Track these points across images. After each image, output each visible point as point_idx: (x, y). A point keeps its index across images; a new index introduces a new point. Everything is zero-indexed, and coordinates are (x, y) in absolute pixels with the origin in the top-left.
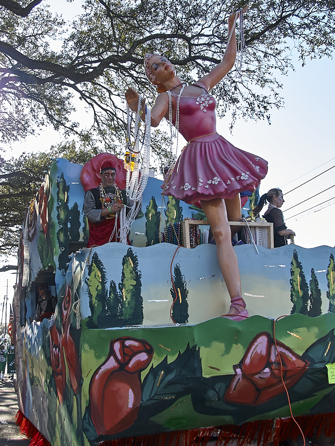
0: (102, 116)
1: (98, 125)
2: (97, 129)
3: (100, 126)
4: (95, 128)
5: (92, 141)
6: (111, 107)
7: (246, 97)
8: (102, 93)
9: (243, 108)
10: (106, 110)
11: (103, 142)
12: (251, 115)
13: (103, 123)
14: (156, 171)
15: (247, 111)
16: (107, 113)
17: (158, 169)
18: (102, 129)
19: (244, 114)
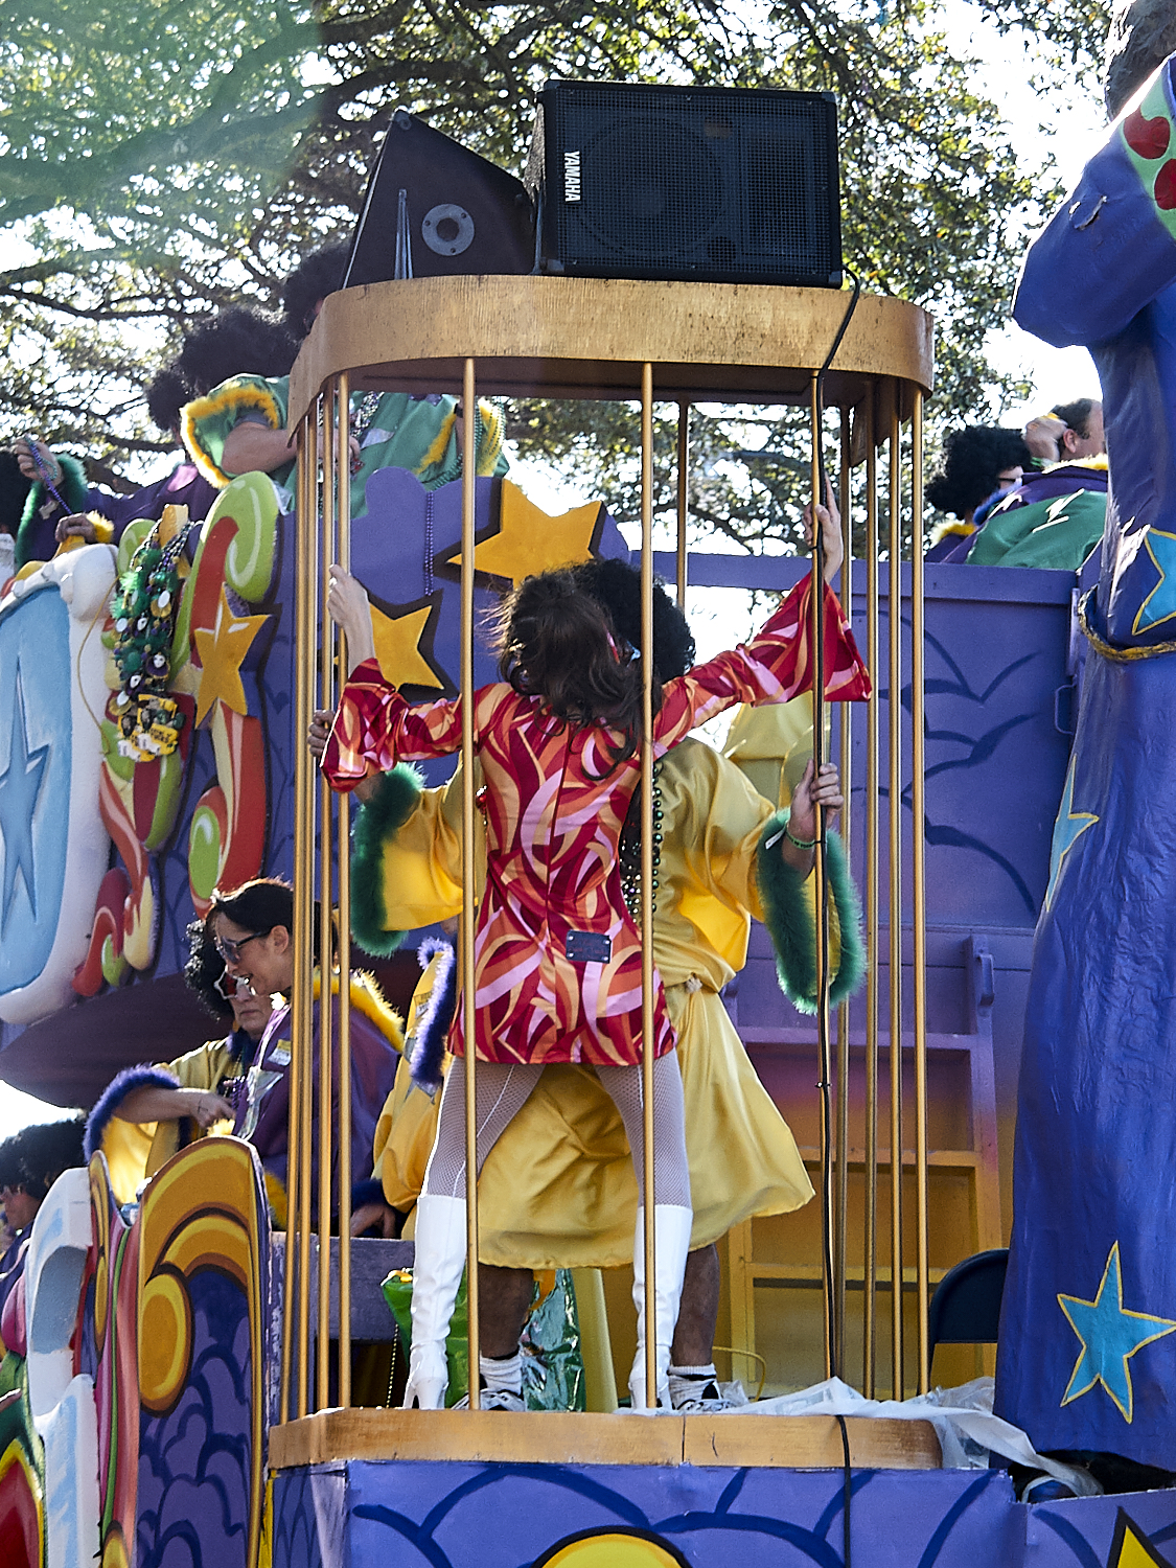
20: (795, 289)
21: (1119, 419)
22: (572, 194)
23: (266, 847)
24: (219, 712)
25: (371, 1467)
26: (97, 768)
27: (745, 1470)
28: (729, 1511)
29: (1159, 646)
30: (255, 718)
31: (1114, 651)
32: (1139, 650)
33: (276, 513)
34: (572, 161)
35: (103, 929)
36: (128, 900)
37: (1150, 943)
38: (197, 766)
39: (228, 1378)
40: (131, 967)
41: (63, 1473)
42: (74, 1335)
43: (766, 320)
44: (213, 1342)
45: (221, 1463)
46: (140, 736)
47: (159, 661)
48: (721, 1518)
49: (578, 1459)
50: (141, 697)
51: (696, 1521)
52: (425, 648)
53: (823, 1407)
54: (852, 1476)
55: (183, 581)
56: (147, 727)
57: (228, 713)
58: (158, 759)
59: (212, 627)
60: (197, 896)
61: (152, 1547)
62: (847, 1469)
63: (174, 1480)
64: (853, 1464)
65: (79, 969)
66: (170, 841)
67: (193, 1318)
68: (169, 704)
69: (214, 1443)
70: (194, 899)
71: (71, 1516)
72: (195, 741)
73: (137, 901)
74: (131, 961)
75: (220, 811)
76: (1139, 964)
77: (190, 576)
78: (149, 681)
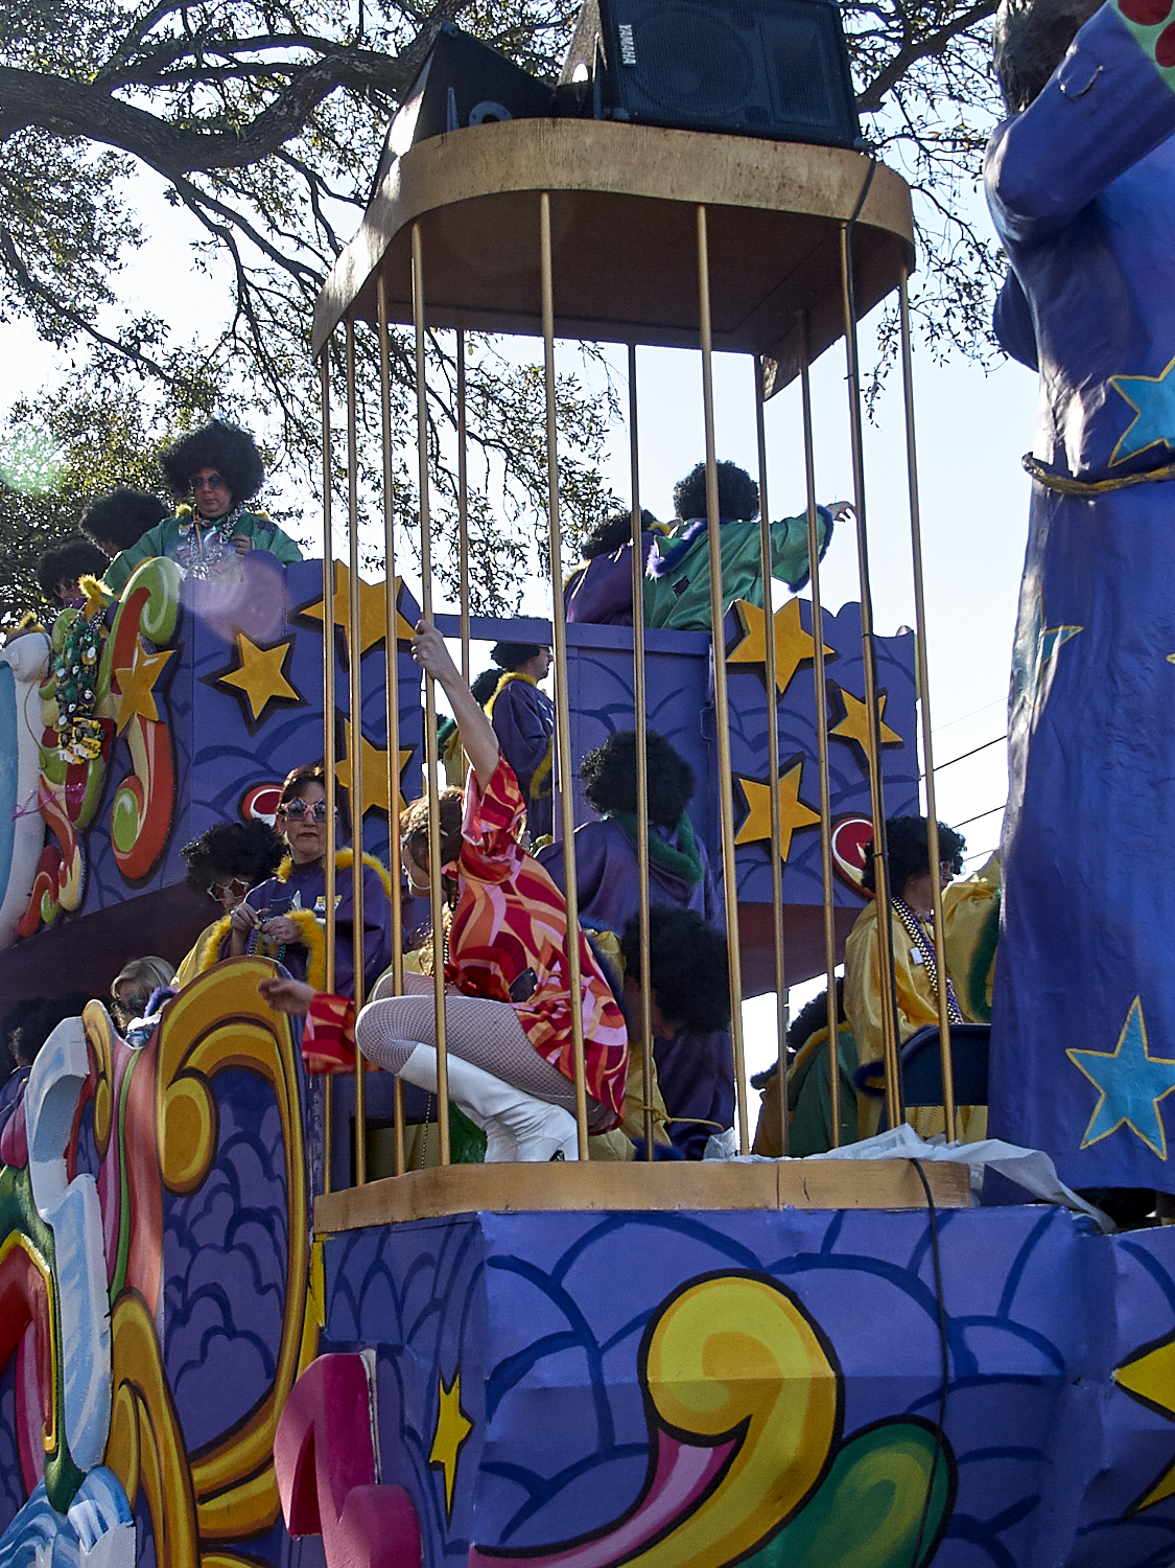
0: (274, 287)
1: (254, 328)
2: (248, 351)
3: (264, 333)
4: (240, 344)
5: (225, 404)
6: (320, 252)
7: (944, 255)
8: (274, 176)
9: (928, 304)
10: (295, 268)
11: (277, 411)
12: (965, 337)
13: (275, 322)
14: (522, 558)
15: (947, 315)
16: (302, 282)
17: (532, 553)
18: (271, 348)
19: (936, 329)
20: (826, 149)
21: (1062, 300)
22: (629, 58)
23: (174, 813)
24: (137, 720)
25: (500, 1218)
26: (36, 778)
27: (842, 1211)
28: (832, 1252)
29: (1129, 478)
30: (163, 723)
31: (1085, 486)
32: (1111, 482)
33: (179, 580)
34: (626, 32)
35: (42, 886)
36: (62, 863)
37: (1144, 732)
38: (116, 765)
39: (256, 1160)
40: (65, 910)
41: (73, 1252)
42: (68, 1147)
43: (803, 174)
44: (239, 1129)
45: (250, 1233)
46: (74, 746)
47: (88, 693)
48: (826, 1259)
49: (684, 1206)
50: (75, 720)
51: (804, 1262)
52: (285, 671)
53: (898, 1151)
54: (937, 1214)
55: (104, 640)
56: (79, 740)
57: (143, 721)
58: (87, 762)
59: (130, 666)
60: (119, 851)
61: (180, 1306)
62: (931, 1209)
63: (200, 1249)
64: (935, 1205)
65: (21, 918)
66: (94, 820)
67: (217, 1109)
68: (95, 724)
69: (241, 1216)
70: (116, 853)
71: (83, 1285)
72: (114, 748)
73: (69, 863)
74: (64, 905)
75: (138, 788)
76: (1134, 750)
77: (111, 639)
78: (81, 708)
